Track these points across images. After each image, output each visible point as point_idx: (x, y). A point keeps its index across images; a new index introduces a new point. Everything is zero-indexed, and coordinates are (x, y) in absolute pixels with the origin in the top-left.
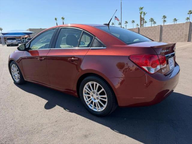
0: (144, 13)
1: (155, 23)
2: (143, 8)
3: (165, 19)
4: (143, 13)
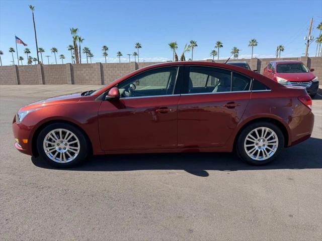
0: (80, 39)
1: (91, 56)
2: (76, 30)
3: (107, 51)
4: (78, 38)
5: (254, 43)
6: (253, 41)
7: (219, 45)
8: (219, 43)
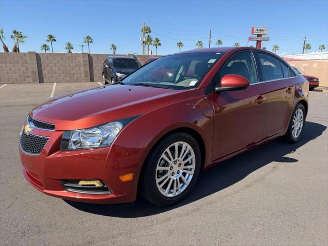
5: (89, 39)
6: (88, 37)
7: (51, 38)
8: (51, 37)
